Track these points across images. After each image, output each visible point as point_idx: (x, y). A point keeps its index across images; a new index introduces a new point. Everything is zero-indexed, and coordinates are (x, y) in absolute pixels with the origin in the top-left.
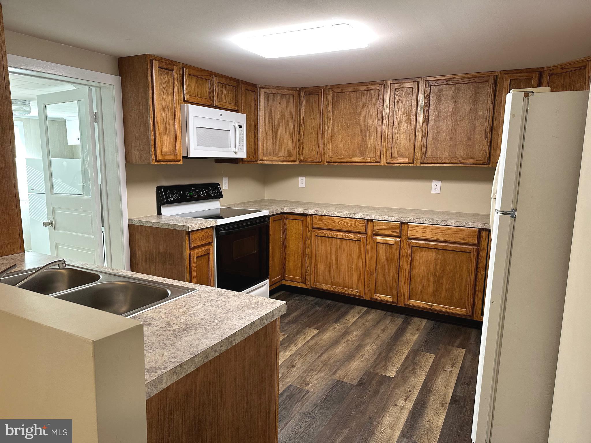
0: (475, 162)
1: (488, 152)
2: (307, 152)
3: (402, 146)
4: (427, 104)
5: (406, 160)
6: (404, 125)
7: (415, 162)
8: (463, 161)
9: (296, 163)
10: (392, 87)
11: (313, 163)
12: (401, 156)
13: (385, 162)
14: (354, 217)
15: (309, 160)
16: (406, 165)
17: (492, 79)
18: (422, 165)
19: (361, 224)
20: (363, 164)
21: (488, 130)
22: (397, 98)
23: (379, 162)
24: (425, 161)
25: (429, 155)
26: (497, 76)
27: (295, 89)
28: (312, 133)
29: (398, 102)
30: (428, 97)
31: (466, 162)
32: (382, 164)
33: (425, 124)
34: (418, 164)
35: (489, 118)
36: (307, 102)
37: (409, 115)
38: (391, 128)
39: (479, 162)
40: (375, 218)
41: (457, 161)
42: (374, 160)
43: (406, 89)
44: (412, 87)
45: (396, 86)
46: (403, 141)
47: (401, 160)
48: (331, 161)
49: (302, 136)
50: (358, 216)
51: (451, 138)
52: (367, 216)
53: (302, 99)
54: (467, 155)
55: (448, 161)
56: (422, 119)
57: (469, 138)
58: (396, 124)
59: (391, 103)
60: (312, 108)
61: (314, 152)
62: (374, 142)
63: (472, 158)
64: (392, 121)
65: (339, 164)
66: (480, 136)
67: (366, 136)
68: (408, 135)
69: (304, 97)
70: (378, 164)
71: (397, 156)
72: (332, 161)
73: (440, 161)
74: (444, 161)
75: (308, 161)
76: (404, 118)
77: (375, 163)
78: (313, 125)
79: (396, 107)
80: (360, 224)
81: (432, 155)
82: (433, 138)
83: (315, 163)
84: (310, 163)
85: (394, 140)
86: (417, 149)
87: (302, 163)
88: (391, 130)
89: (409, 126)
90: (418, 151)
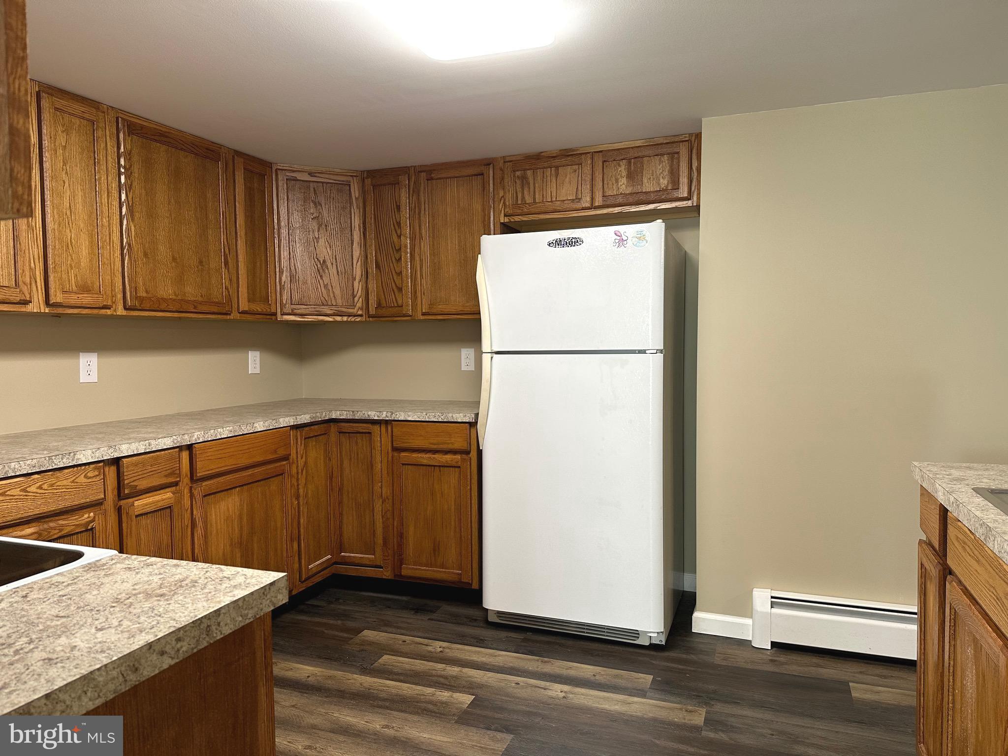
3: (84, 262)
5: (99, 301)
7: (115, 307)
12: (86, 291)
14: (74, 463)
18: (128, 313)
19: (90, 478)
25: (142, 293)
26: (226, 155)
31: (204, 308)
34: (121, 311)
39: (220, 310)
40: (129, 451)
41: (190, 307)
46: (84, 254)
47: (87, 300)
50: (85, 456)
52: (109, 452)
54: (202, 296)
55: (176, 307)
63: (210, 303)
71: (75, 288)
73: (163, 307)
74: (171, 308)
80: (90, 480)
81: (145, 293)
82: (143, 255)
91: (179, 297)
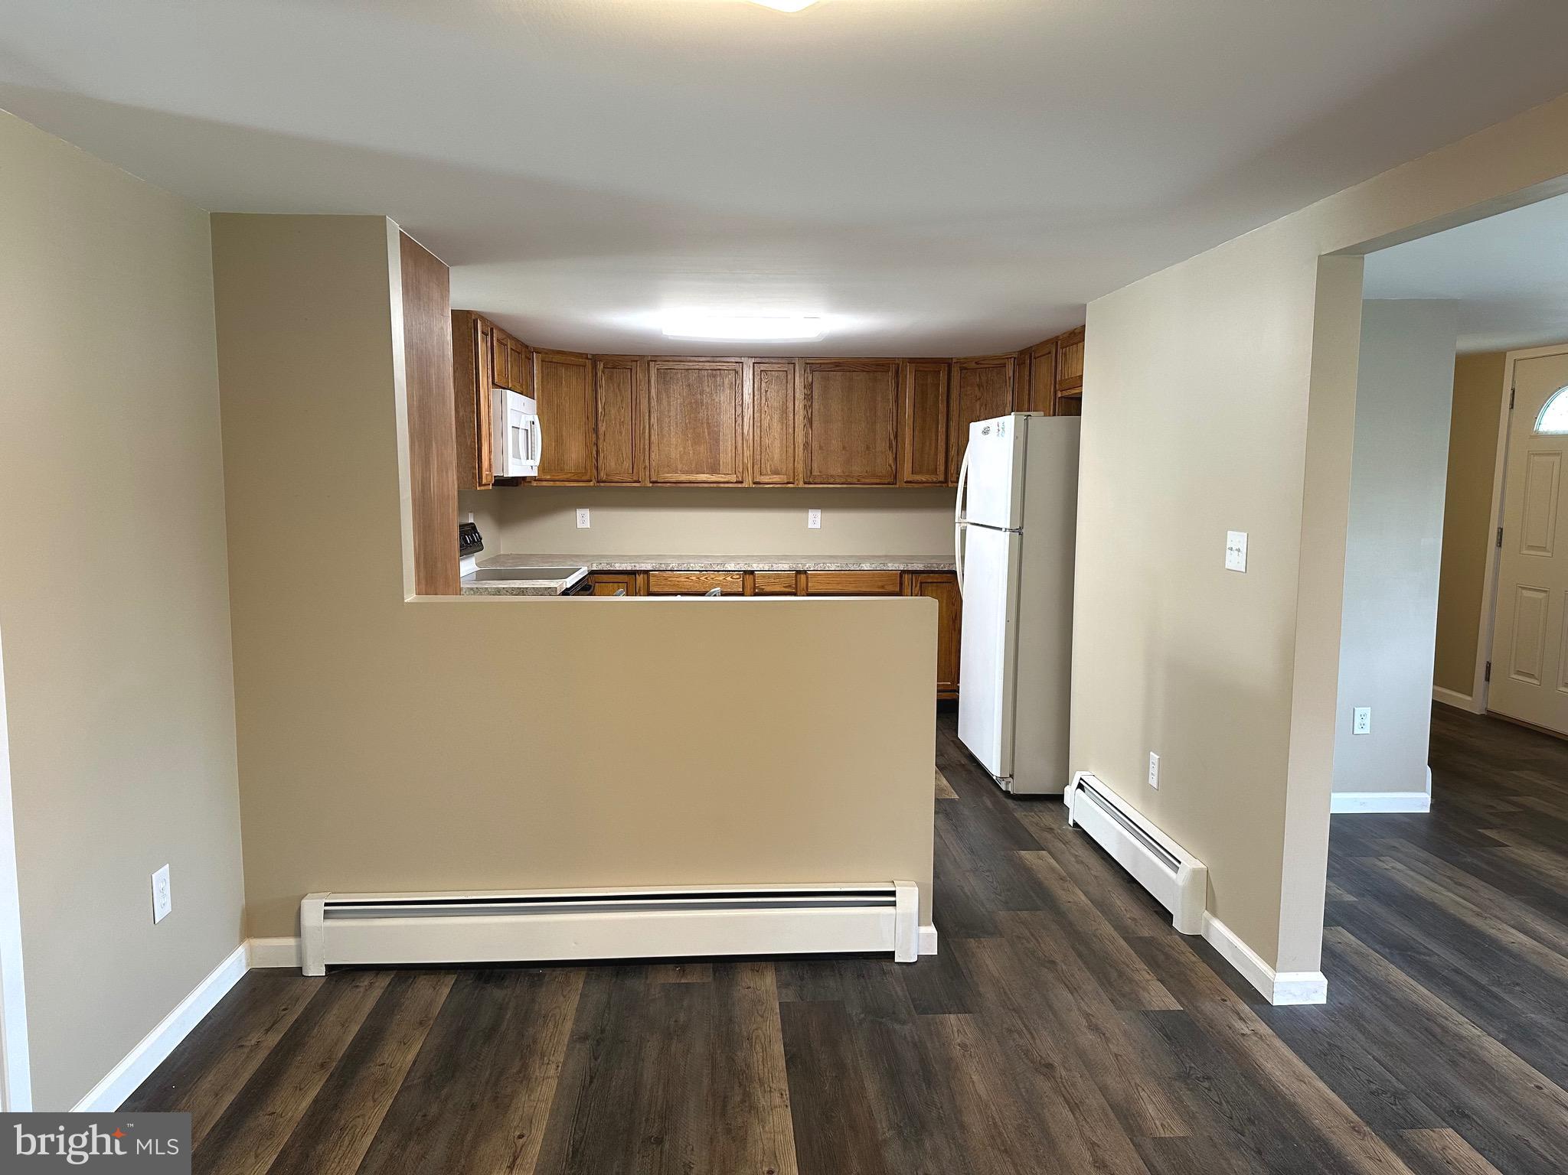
0: (878, 481)
1: (894, 468)
2: (613, 464)
3: (777, 457)
4: (809, 397)
5: (784, 479)
6: (776, 426)
7: (796, 482)
8: (863, 480)
9: (591, 484)
10: (756, 367)
11: (625, 484)
12: (776, 472)
13: (751, 482)
14: (724, 569)
15: (617, 478)
16: (784, 486)
17: (893, 368)
18: (807, 486)
19: (734, 578)
20: (715, 485)
21: (892, 437)
22: (763, 385)
23: (742, 482)
24: (811, 480)
25: (816, 473)
26: (898, 365)
27: (584, 356)
28: (621, 433)
29: (766, 391)
30: (809, 386)
31: (867, 481)
32: (743, 485)
33: (808, 425)
34: (801, 485)
35: (892, 421)
36: (610, 378)
37: (784, 411)
38: (759, 430)
39: (883, 481)
40: (758, 568)
41: (855, 481)
42: (733, 478)
43: (776, 374)
44: (786, 371)
45: (763, 367)
46: (777, 451)
47: (776, 478)
48: (659, 481)
49: (601, 437)
51: (844, 448)
53: (600, 373)
54: (867, 472)
55: (843, 480)
56: (801, 418)
57: (868, 448)
58: (765, 424)
59: (756, 392)
60: (619, 390)
61: (627, 464)
62: (731, 451)
63: (874, 475)
64: (759, 419)
65: (674, 485)
66: (881, 445)
67: (717, 441)
68: (785, 442)
69: (603, 372)
70: (740, 485)
71: (769, 473)
72: (663, 480)
73: (832, 480)
74: (838, 481)
75: (616, 480)
76: (776, 417)
77: (736, 482)
78: (622, 420)
79: (764, 399)
81: (820, 472)
82: (821, 448)
83: (628, 484)
84: (619, 484)
85: (764, 448)
86: (798, 463)
87: (602, 484)
88: (759, 432)
89: (785, 428)
90: (800, 466)
91: (846, 474)
